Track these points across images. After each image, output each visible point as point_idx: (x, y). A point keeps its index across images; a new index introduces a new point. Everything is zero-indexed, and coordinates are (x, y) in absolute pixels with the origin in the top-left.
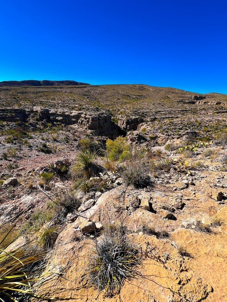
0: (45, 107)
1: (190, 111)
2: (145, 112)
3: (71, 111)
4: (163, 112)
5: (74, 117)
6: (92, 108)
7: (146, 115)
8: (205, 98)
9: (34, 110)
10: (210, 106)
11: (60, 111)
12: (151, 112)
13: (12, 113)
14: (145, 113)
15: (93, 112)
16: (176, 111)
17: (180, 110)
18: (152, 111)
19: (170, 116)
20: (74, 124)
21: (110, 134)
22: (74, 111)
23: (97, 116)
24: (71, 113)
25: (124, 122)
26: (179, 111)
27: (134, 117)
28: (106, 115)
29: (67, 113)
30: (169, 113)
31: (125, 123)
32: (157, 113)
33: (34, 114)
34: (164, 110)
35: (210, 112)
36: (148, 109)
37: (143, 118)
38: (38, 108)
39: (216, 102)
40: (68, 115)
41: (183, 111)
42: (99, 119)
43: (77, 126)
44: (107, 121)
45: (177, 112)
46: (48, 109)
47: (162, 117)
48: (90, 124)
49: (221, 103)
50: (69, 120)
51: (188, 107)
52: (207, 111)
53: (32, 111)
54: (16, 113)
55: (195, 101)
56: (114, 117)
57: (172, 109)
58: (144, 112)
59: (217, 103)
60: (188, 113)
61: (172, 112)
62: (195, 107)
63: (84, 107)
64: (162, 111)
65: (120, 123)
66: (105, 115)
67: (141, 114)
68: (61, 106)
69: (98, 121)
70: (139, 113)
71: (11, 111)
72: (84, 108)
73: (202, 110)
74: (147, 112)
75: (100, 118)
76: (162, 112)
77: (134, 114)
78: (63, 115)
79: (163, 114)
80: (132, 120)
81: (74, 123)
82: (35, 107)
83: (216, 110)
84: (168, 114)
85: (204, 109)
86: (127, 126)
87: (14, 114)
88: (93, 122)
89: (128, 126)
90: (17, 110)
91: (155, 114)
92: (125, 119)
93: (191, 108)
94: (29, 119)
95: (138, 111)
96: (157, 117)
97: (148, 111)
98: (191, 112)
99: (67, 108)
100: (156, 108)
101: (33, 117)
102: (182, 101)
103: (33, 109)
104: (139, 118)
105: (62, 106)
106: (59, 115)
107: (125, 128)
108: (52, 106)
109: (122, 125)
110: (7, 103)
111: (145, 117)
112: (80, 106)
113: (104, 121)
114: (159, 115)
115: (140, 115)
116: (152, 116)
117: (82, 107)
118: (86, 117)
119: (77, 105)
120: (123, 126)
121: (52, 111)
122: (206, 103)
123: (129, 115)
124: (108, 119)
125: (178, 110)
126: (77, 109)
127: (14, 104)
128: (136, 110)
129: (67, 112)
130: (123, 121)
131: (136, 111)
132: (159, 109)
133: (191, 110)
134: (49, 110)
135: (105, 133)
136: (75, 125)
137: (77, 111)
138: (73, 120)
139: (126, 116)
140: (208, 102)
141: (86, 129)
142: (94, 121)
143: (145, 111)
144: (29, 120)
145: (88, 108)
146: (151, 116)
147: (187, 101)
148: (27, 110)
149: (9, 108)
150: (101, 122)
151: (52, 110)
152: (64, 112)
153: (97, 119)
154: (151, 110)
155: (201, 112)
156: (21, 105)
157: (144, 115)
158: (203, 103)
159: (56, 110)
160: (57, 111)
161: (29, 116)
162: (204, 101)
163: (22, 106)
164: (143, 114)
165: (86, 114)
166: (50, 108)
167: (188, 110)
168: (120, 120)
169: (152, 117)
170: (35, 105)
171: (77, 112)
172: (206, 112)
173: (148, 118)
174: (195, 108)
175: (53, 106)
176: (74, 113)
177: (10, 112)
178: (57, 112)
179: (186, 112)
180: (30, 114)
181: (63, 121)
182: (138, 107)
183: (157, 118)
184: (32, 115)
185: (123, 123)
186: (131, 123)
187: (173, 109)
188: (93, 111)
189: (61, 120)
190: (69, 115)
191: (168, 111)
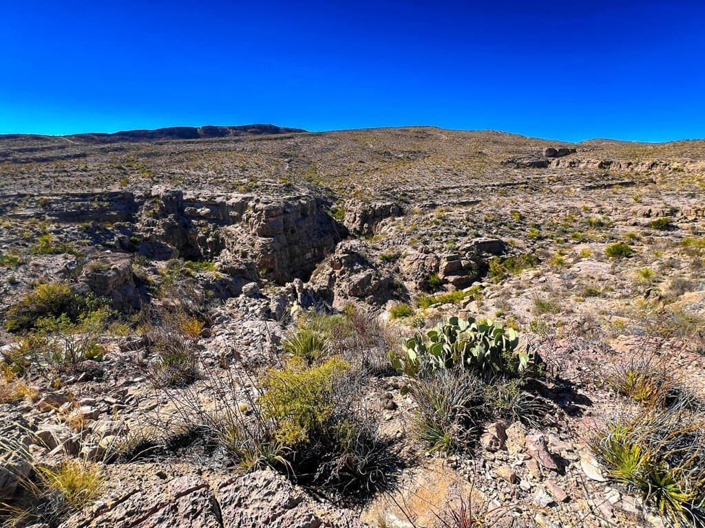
0: (176, 186)
1: (524, 186)
2: (410, 191)
3: (229, 194)
4: (455, 190)
5: (233, 207)
6: (276, 186)
7: (411, 198)
8: (574, 151)
9: (153, 194)
10: (575, 173)
11: (206, 193)
12: (424, 190)
13: (102, 201)
14: (410, 194)
15: (275, 194)
16: (486, 186)
17: (498, 183)
18: (426, 188)
19: (472, 199)
20: (234, 223)
21: (315, 245)
22: (234, 194)
23: (282, 204)
24: (228, 199)
25: (356, 216)
26: (494, 185)
27: (379, 204)
28: (305, 202)
29: (219, 200)
30: (468, 191)
31: (358, 219)
32: (439, 192)
33: (152, 203)
34: (458, 185)
35: (574, 187)
36: (418, 183)
37: (403, 205)
38: (159, 190)
39: (600, 162)
40: (222, 202)
41: (504, 185)
42: (285, 212)
43: (240, 228)
44: (307, 216)
45: (489, 188)
46: (181, 191)
47: (450, 201)
48: (262, 223)
49: (612, 162)
50: (224, 216)
51: (520, 177)
52: (568, 185)
53: (148, 196)
54: (112, 200)
55: (550, 159)
56: (337, 204)
57: (477, 181)
58: (407, 191)
59: (602, 163)
60: (517, 191)
61: (478, 189)
62: (538, 176)
63: (259, 183)
64: (453, 188)
65: (348, 218)
66: (302, 201)
67: (399, 196)
68: (210, 184)
69: (282, 217)
70: (394, 194)
71: (100, 197)
72: (257, 187)
73: (554, 182)
74: (414, 191)
75: (288, 210)
76: (451, 191)
77: (382, 197)
78: (211, 203)
79: (454, 193)
80: (374, 211)
81: (234, 220)
82: (156, 186)
83: (590, 182)
84: (466, 194)
85: (559, 179)
86: (362, 225)
87: (106, 204)
88: (271, 219)
89: (366, 225)
90: (116, 194)
91: (435, 196)
92: (358, 208)
93: (528, 179)
94: (139, 213)
95: (391, 189)
96: (437, 203)
97: (417, 187)
98: (525, 188)
99: (222, 188)
100: (437, 180)
101: (148, 208)
102: (512, 162)
103: (151, 191)
104: (392, 205)
105: (213, 183)
106: (201, 205)
107: (358, 229)
108: (190, 184)
109: (353, 222)
110: (98, 178)
111: (409, 203)
112: (252, 181)
113: (299, 216)
114: (444, 198)
115: (396, 199)
116: (426, 200)
117: (254, 184)
118: (257, 206)
119: (245, 181)
120: (354, 225)
121: (189, 194)
122: (574, 163)
123: (370, 198)
124: (312, 211)
125: (491, 184)
126: (242, 188)
127: (115, 181)
128: (390, 186)
129: (220, 196)
130: (355, 214)
131: (387, 190)
132: (444, 184)
133: (526, 183)
134: (183, 192)
135: (300, 244)
136: (236, 225)
137: (241, 192)
138: (234, 213)
139: (362, 201)
140: (580, 161)
141: (254, 235)
142: (272, 217)
143: (411, 189)
144: (140, 216)
145: (267, 186)
146: (423, 200)
147: (525, 162)
148: (138, 193)
149: (98, 190)
150: (292, 218)
151: (188, 192)
152: (214, 198)
153: (281, 211)
154: (426, 185)
155: (552, 188)
156: (128, 183)
157: (407, 198)
158: (567, 165)
159: (197, 192)
160: (200, 194)
161: (140, 207)
162: (569, 159)
163: (129, 186)
164: (405, 195)
165: (258, 201)
166: (186, 189)
167: (518, 184)
168: (349, 211)
169: (425, 203)
170: (157, 182)
171: (242, 195)
172: (565, 186)
173: (415, 206)
174: (536, 178)
175: (194, 183)
176: (236, 197)
177: (100, 199)
178: (198, 198)
179: (512, 188)
180: (142, 203)
181: (212, 217)
182: (396, 179)
183: (438, 205)
184: (146, 204)
185: (355, 219)
186: (373, 218)
187: (481, 183)
188: (277, 192)
189: (207, 214)
190: (223, 204)
191: (467, 187)
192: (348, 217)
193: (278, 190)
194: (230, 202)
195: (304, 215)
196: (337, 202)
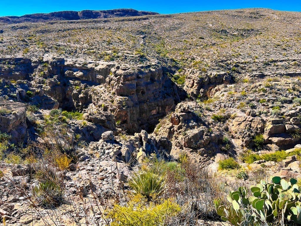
0: (60, 55)
2: (242, 63)
3: (98, 62)
4: (283, 63)
5: (100, 72)
6: (133, 57)
7: (242, 68)
9: (44, 60)
11: (81, 60)
12: (255, 62)
13: (10, 64)
14: (241, 65)
15: (131, 63)
18: (256, 60)
19: (299, 71)
20: (100, 84)
21: (160, 104)
22: (101, 62)
23: (136, 71)
24: (96, 66)
25: (194, 82)
27: (215, 73)
28: (154, 70)
29: (89, 66)
30: (295, 64)
31: (195, 84)
32: (269, 64)
33: (43, 67)
34: (286, 58)
36: (250, 56)
37: (235, 75)
38: (48, 57)
42: (138, 77)
43: (104, 88)
44: (155, 81)
46: (63, 59)
47: (278, 72)
48: (120, 85)
50: (92, 78)
53: (41, 62)
54: (17, 64)
56: (180, 72)
58: (239, 63)
63: (120, 54)
64: (281, 61)
66: (152, 69)
67: (232, 67)
68: (84, 54)
69: (136, 81)
70: (228, 65)
71: (10, 61)
72: (118, 57)
74: (245, 63)
75: (141, 76)
76: (279, 63)
77: (217, 68)
78: (84, 68)
79: (282, 66)
80: (209, 79)
81: (99, 82)
82: (46, 55)
84: (293, 67)
86: (198, 90)
87: (12, 67)
88: (127, 82)
89: (202, 90)
90: (20, 59)
91: (264, 68)
92: (196, 76)
94: (34, 74)
95: (225, 61)
96: (266, 73)
97: (249, 60)
99: (93, 57)
100: (267, 54)
101: (40, 71)
103: (43, 58)
104: (225, 74)
105: (86, 53)
106: (78, 69)
107: (195, 93)
108: (70, 54)
109: (191, 87)
110: (9, 48)
111: (240, 73)
112: (114, 52)
113: (149, 81)
114: (273, 70)
115: (229, 69)
116: (256, 70)
117: (116, 55)
118: (117, 72)
119: (110, 52)
120: (192, 90)
121: (69, 61)
123: (207, 68)
124: (159, 77)
126: (107, 57)
127: (20, 50)
128: (224, 59)
129: (91, 63)
130: (193, 80)
131: (222, 61)
132: (273, 57)
134: (65, 59)
135: (148, 103)
136: (101, 86)
137: (106, 61)
138: (100, 77)
139: (200, 70)
141: (114, 94)
142: (128, 80)
143: (243, 61)
144: (34, 76)
145: (126, 56)
146: (253, 70)
148: (34, 59)
149: (8, 57)
150: (143, 82)
151: (68, 60)
152: (86, 64)
153: (134, 76)
154: (257, 58)
156: (28, 52)
157: (238, 68)
159: (74, 60)
160: (77, 61)
161: (35, 69)
163: (29, 54)
164: (238, 66)
165: (118, 68)
166: (67, 57)
168: (189, 78)
169: (255, 73)
170: (47, 52)
171: (107, 63)
173: (245, 76)
175: (73, 53)
176: (102, 64)
177: (9, 63)
178: (75, 64)
180: (36, 67)
181: (84, 79)
182: (230, 52)
183: (267, 75)
184: (39, 67)
185: (193, 85)
186: (209, 84)
188: (133, 62)
189: (81, 76)
190: (92, 69)
191: (294, 60)
192: (187, 83)
193: (134, 60)
194: (98, 68)
195: (152, 80)
196: (180, 70)
